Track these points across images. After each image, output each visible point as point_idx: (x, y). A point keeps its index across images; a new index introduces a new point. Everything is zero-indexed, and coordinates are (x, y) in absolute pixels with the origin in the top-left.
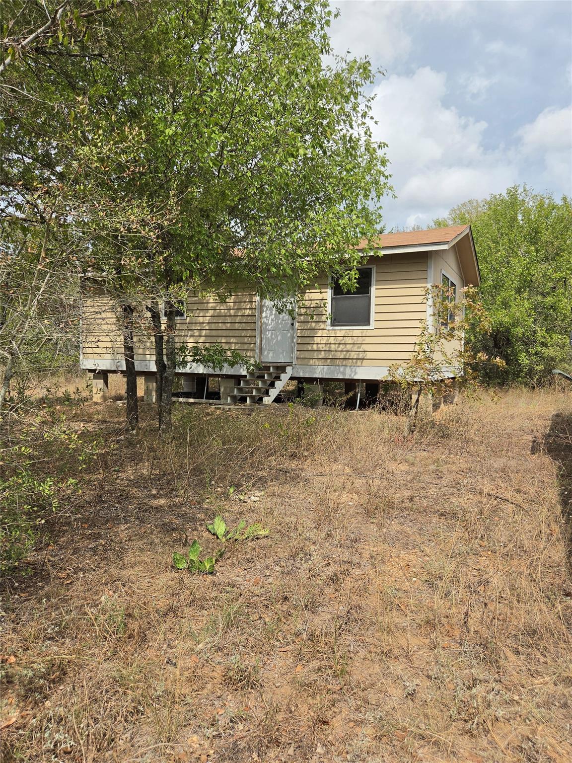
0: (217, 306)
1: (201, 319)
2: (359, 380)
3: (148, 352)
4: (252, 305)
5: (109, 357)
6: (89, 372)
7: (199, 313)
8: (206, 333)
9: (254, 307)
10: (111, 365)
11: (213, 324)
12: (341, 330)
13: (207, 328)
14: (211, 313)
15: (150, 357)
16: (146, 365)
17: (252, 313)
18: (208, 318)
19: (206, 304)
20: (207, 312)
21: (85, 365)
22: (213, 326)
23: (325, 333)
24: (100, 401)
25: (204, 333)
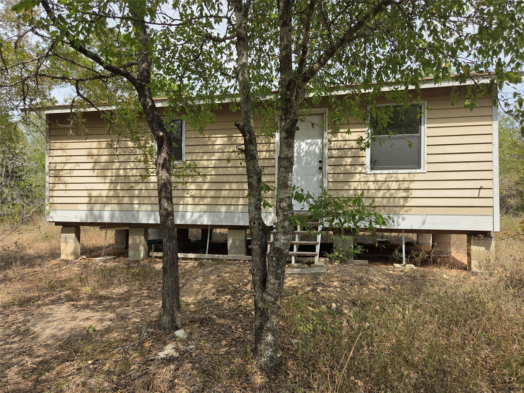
0: (225, 148)
1: (205, 163)
2: (402, 229)
3: (136, 202)
4: (269, 147)
5: (85, 207)
6: (56, 225)
7: (202, 157)
8: (211, 179)
9: (273, 149)
10: (87, 216)
11: (220, 169)
12: (382, 174)
13: (213, 173)
14: (217, 155)
15: (139, 207)
16: (134, 216)
17: (269, 155)
18: (214, 162)
19: (211, 147)
20: (213, 155)
21: (52, 217)
22: (220, 171)
23: (362, 177)
24: (71, 258)
25: (209, 178)
